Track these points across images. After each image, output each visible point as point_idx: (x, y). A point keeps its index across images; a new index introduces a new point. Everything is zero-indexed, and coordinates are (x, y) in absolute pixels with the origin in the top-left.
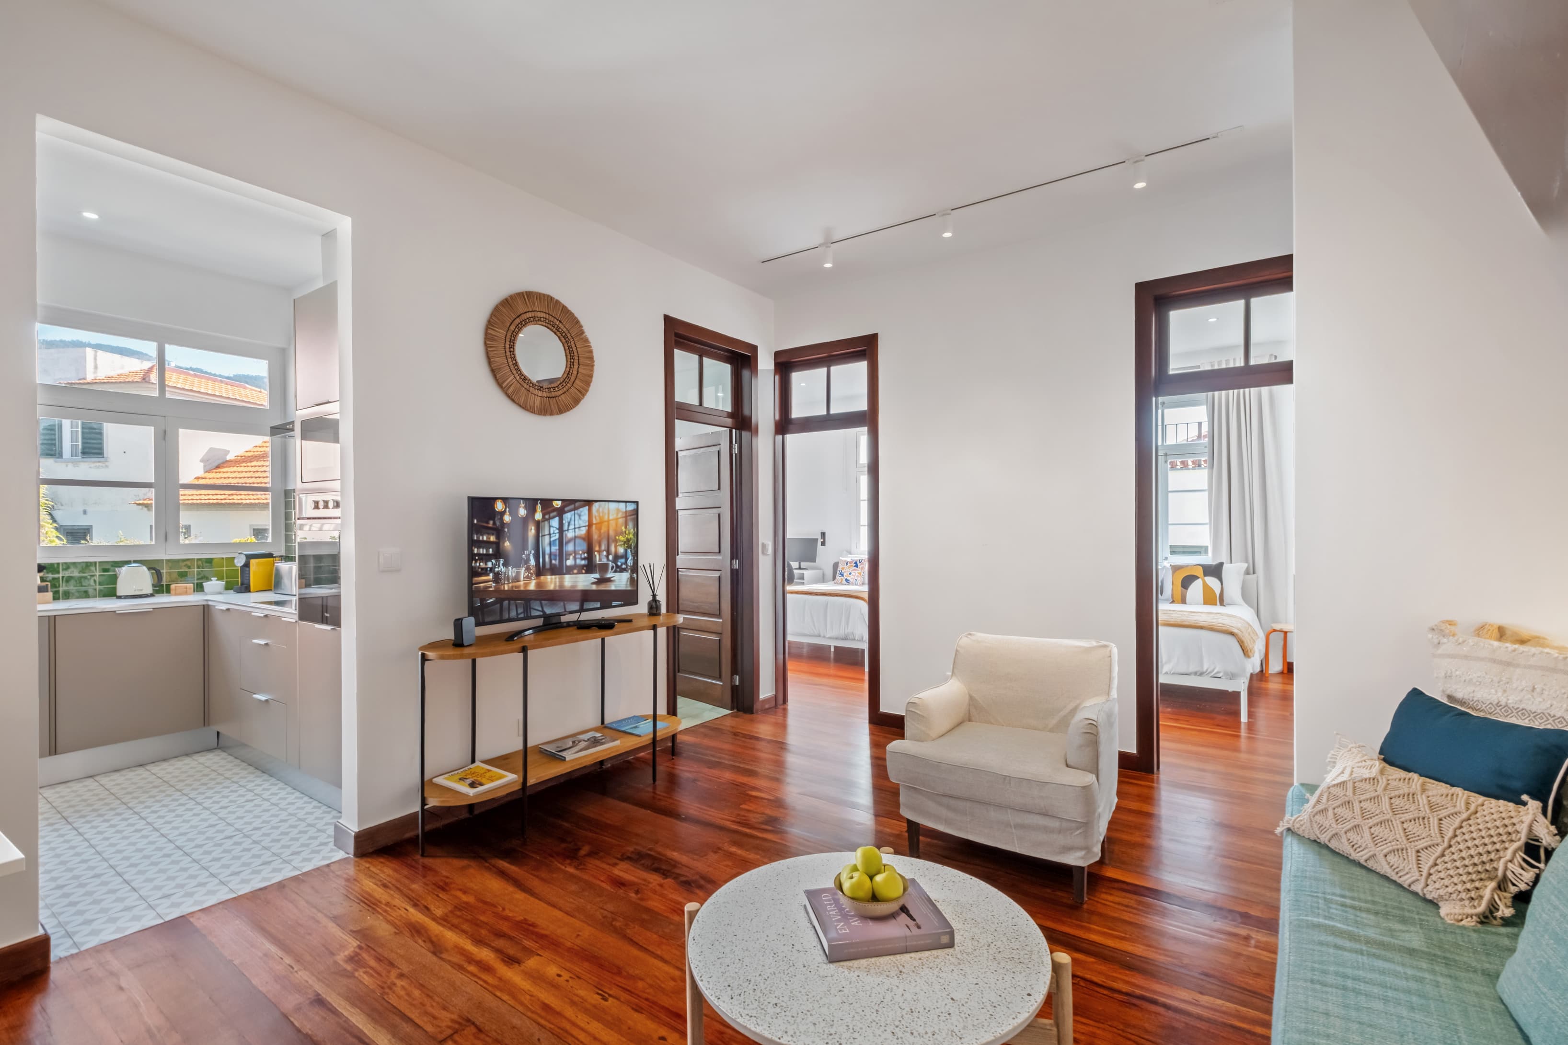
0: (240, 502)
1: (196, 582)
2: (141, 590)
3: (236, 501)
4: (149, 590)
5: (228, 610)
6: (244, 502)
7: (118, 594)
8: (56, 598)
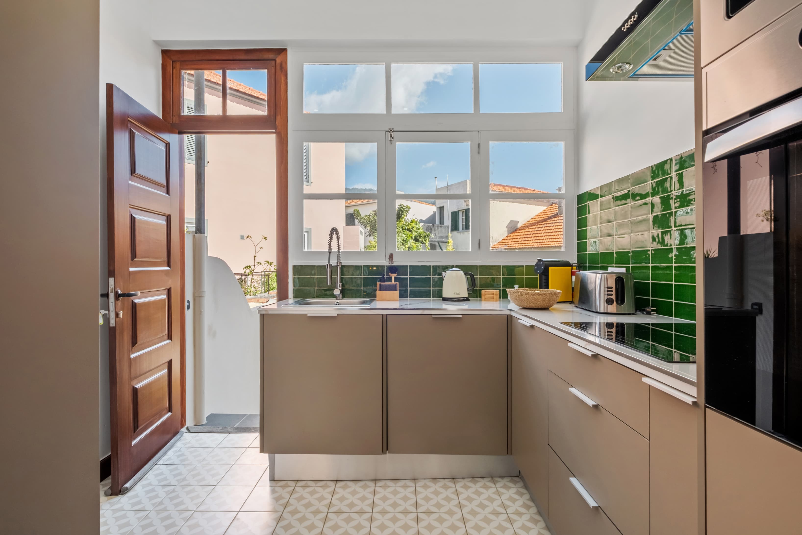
0: (525, 247)
1: (501, 288)
2: (459, 294)
3: (524, 247)
4: (465, 294)
5: (532, 327)
6: (528, 247)
7: (444, 295)
8: (401, 296)
